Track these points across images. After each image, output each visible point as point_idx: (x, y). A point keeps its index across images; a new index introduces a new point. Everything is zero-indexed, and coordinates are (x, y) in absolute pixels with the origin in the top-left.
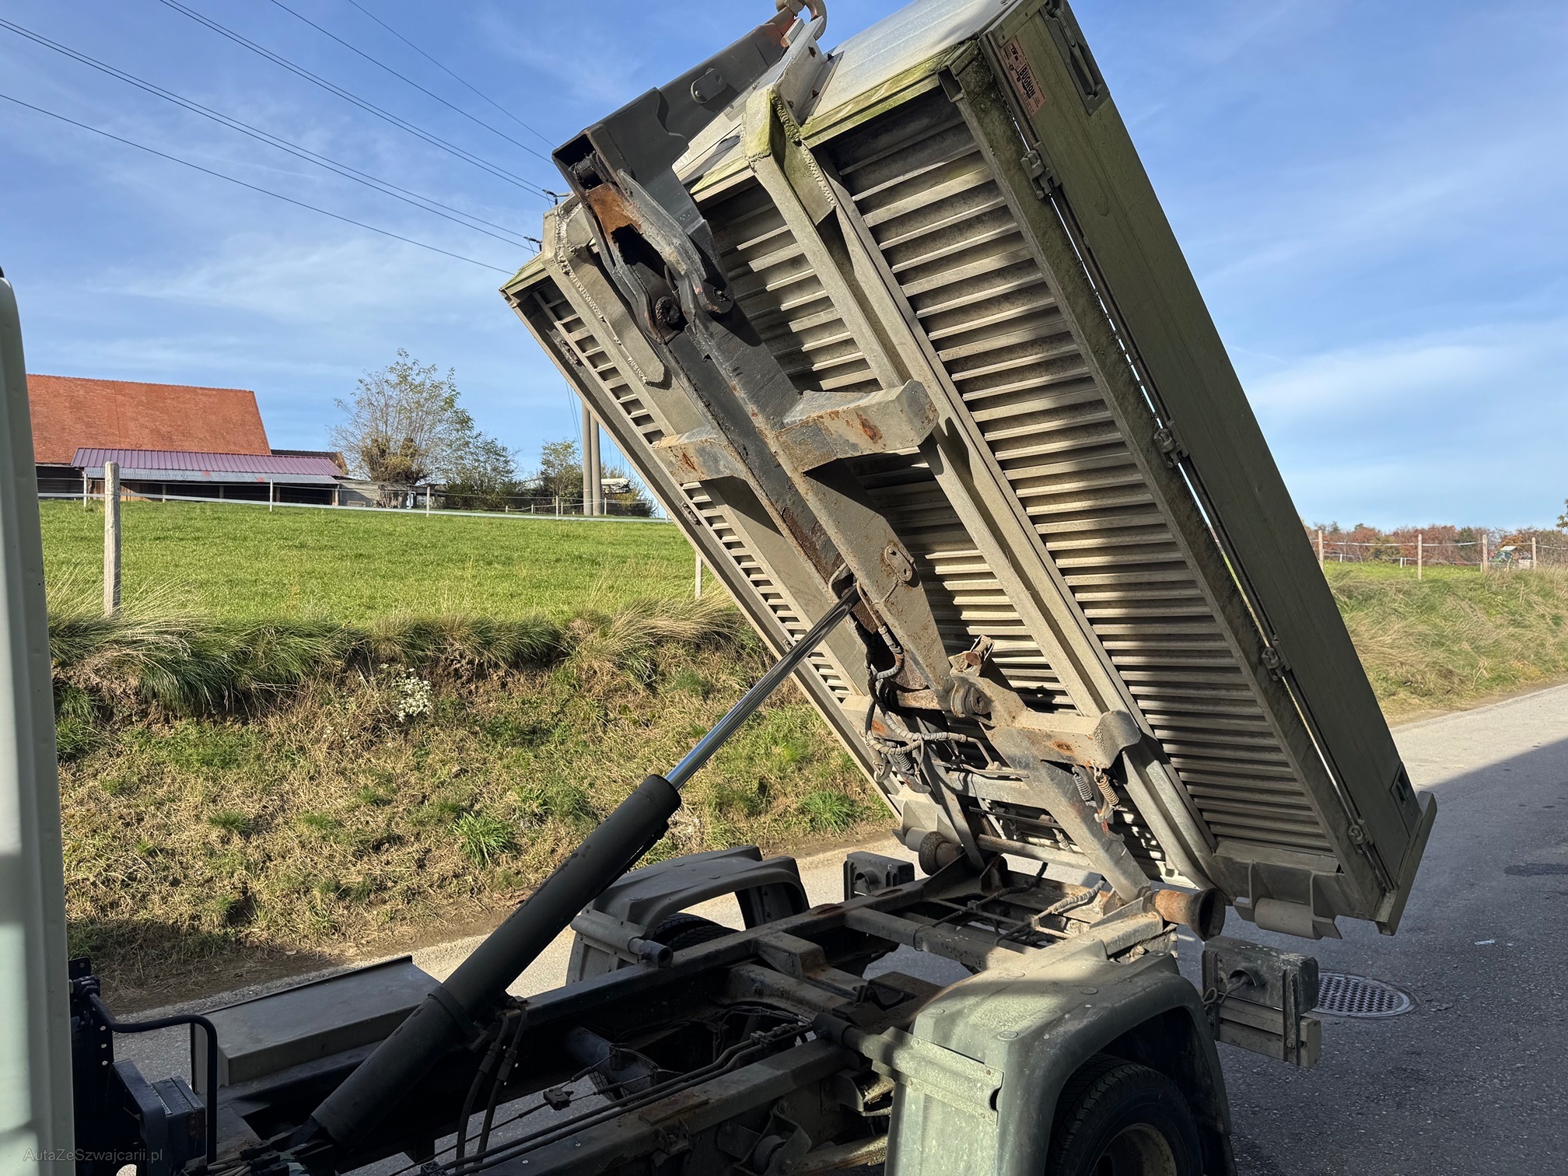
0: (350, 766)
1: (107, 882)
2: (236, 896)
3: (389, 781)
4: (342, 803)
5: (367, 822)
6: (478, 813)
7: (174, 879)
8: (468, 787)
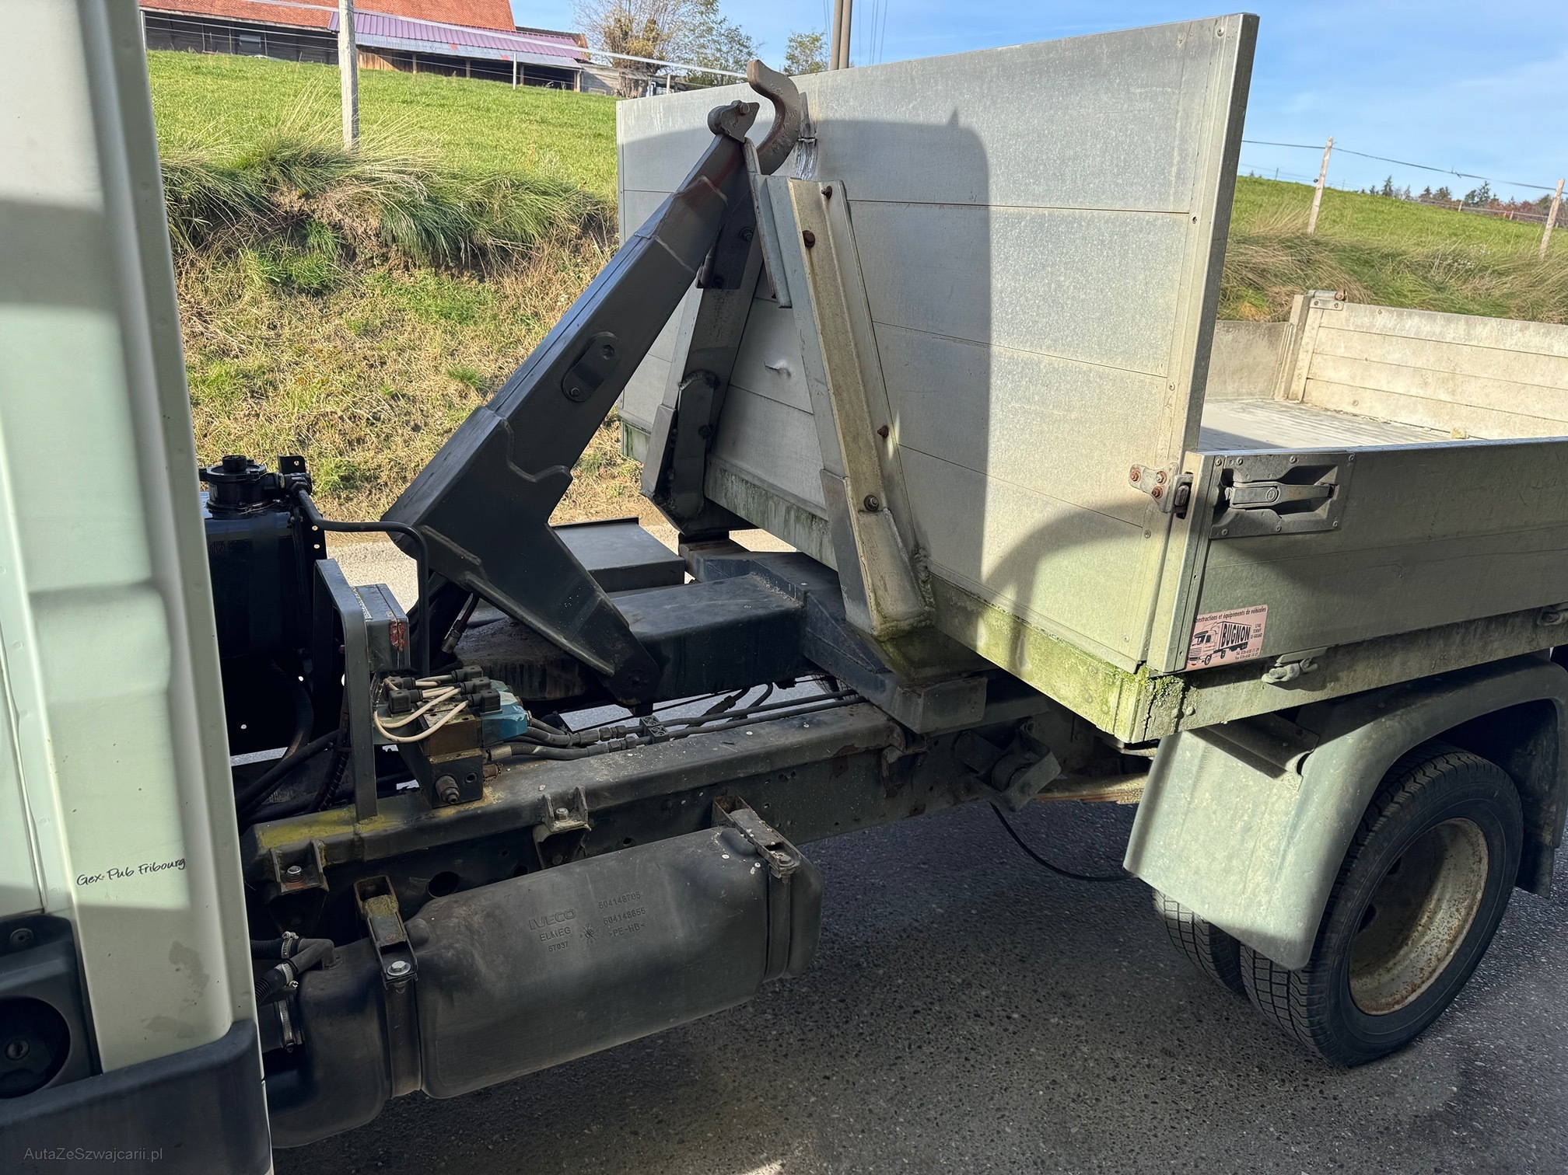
1: (354, 417)
7: (416, 425)
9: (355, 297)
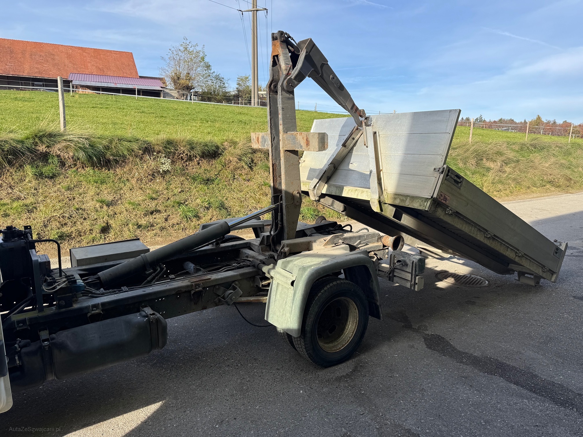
0: (144, 186)
1: (63, 217)
2: (104, 224)
3: (157, 192)
4: (140, 198)
5: (149, 205)
6: (187, 205)
7: (85, 218)
8: (183, 196)
9: (65, 178)
